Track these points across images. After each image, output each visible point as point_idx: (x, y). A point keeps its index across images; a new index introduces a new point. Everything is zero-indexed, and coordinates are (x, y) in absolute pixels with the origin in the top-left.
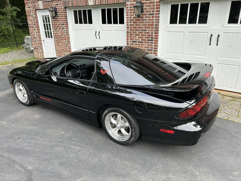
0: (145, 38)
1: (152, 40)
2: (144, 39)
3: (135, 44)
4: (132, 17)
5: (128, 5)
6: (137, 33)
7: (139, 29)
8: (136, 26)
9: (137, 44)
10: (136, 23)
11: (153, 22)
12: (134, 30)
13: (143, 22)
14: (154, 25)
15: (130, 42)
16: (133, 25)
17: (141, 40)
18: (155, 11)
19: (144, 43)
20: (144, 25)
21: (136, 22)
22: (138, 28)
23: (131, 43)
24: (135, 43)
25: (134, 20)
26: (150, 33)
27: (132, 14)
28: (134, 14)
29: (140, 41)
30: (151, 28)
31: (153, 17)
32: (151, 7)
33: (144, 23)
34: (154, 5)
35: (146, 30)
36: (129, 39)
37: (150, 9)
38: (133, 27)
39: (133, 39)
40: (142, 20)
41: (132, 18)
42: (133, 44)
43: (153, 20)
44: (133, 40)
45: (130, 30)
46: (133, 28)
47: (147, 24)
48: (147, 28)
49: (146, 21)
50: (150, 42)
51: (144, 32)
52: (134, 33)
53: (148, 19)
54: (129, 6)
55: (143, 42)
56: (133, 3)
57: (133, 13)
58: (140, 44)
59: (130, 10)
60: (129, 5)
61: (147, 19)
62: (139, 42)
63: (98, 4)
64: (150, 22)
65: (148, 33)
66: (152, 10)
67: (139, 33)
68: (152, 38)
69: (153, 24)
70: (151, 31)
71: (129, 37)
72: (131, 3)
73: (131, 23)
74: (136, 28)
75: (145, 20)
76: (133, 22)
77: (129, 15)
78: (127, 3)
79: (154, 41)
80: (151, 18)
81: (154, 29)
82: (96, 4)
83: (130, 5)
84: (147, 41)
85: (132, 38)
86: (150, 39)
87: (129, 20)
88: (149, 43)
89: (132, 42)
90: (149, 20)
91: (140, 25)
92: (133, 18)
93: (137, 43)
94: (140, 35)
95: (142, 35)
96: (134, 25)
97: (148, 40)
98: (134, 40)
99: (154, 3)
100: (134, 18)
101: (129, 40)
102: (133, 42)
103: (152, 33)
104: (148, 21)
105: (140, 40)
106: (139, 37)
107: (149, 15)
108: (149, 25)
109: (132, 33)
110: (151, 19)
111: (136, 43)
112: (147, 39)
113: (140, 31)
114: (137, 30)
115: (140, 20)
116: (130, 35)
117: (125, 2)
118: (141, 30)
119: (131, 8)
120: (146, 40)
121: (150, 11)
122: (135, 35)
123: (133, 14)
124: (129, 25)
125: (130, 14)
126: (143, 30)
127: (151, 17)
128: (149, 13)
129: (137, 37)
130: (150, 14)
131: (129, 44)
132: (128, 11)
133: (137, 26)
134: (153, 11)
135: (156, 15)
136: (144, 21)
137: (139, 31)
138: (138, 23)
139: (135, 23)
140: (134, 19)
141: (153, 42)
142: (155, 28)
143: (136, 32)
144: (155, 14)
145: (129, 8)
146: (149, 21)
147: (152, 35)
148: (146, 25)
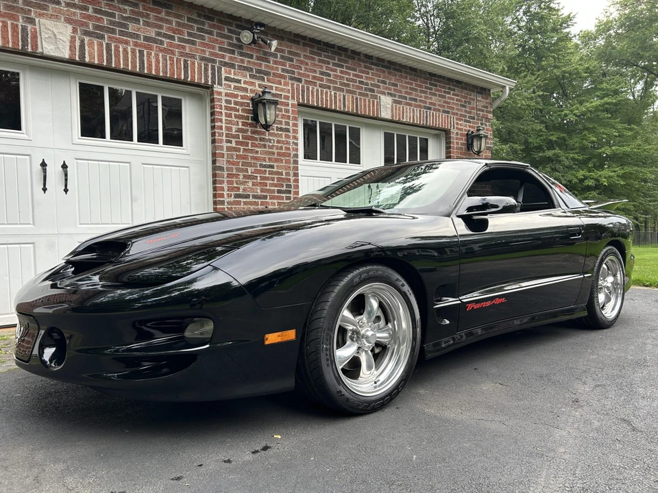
0: (272, 185)
1: (289, 192)
2: (268, 188)
3: (244, 202)
4: (234, 128)
5: (220, 93)
6: (250, 173)
7: (253, 161)
8: (245, 153)
9: (251, 203)
10: (246, 146)
11: (289, 149)
12: (240, 164)
13: (265, 146)
14: (292, 155)
15: (229, 196)
16: (236, 151)
17: (262, 191)
18: (291, 124)
19: (270, 199)
20: (266, 153)
21: (247, 144)
22: (251, 159)
23: (232, 199)
24: (245, 200)
25: (241, 138)
26: (284, 174)
27: (233, 119)
28: (238, 122)
29: (259, 193)
30: (284, 161)
31: (287, 136)
32: (280, 113)
33: (267, 149)
34: (287, 111)
35: (272, 167)
36: (226, 188)
37: (280, 117)
38: (237, 156)
39: (238, 188)
40: (261, 140)
41: (234, 130)
42: (239, 203)
43: (288, 143)
44: (237, 191)
45: (228, 162)
46: (237, 158)
47: (276, 151)
48: (277, 160)
49: (271, 144)
50: (284, 195)
51: (269, 171)
52: (240, 172)
53: (276, 139)
54: (224, 98)
55: (265, 197)
56: (236, 93)
57: (235, 117)
58: (260, 201)
59: (227, 108)
60: (223, 94)
61: (274, 140)
62: (254, 197)
63: (96, 62)
64: (281, 148)
65: (278, 173)
66: (284, 120)
67: (254, 173)
68: (289, 186)
69: (288, 153)
70: (286, 169)
71: (225, 181)
72: (229, 92)
73: (229, 144)
74: (245, 157)
75: (270, 142)
76: (237, 143)
77: (224, 121)
78: (217, 88)
79: (292, 193)
80: (284, 139)
81: (292, 166)
82: (87, 60)
83: (227, 95)
84: (276, 194)
85: (235, 185)
86: (284, 188)
87: (224, 135)
88: (282, 198)
89: (235, 197)
90: (278, 142)
91: (257, 152)
92: (236, 131)
93: (251, 199)
94: (259, 178)
95: (262, 178)
96: (238, 150)
97: (279, 192)
98: (241, 190)
99: (288, 105)
100: (239, 130)
101: (224, 191)
102: (237, 196)
103: (288, 174)
104: (275, 144)
105: (259, 191)
106: (253, 185)
107: (277, 130)
108: (279, 154)
109: (234, 171)
110: (283, 141)
111: (248, 200)
112: (276, 189)
113: (258, 168)
114: (250, 165)
115: (256, 139)
116: (229, 176)
117: (210, 83)
118: (261, 165)
119: (231, 104)
120: (273, 191)
121: (281, 123)
122: (244, 176)
123: (235, 120)
124: (225, 149)
125: (226, 120)
126: (265, 166)
127: (283, 136)
128: (279, 126)
129: (250, 184)
130: (281, 129)
131: (226, 204)
132: (222, 109)
133: (249, 154)
134: (287, 124)
135: (293, 132)
136: (267, 144)
137: (253, 166)
138: (252, 146)
139: (241, 145)
140: (240, 135)
141: (292, 195)
142: (293, 164)
143: (247, 171)
144: (291, 131)
145: (224, 104)
146: (280, 145)
147: (289, 180)
148: (273, 153)
